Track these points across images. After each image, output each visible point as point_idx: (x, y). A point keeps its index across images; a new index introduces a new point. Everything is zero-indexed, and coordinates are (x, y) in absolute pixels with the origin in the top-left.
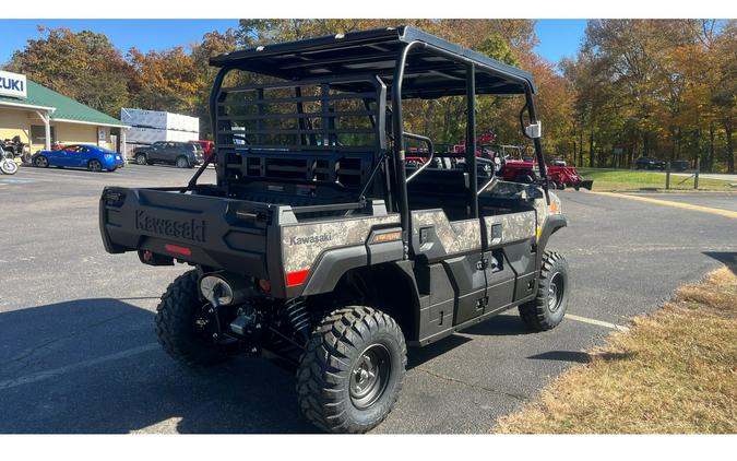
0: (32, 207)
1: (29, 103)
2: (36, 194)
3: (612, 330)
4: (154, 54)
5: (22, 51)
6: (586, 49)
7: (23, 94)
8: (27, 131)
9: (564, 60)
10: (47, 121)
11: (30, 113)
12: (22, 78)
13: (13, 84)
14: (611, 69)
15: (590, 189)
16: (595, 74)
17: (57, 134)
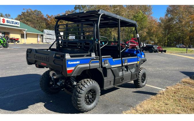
0: (19, 54)
1: (21, 28)
2: (21, 51)
3: (161, 90)
4: (52, 16)
5: (20, 15)
6: (167, 15)
7: (19, 26)
8: (20, 35)
9: (161, 18)
10: (25, 32)
11: (21, 31)
12: (19, 22)
13: (16, 23)
14: (173, 20)
15: (165, 52)
16: (169, 22)
17: (27, 36)
